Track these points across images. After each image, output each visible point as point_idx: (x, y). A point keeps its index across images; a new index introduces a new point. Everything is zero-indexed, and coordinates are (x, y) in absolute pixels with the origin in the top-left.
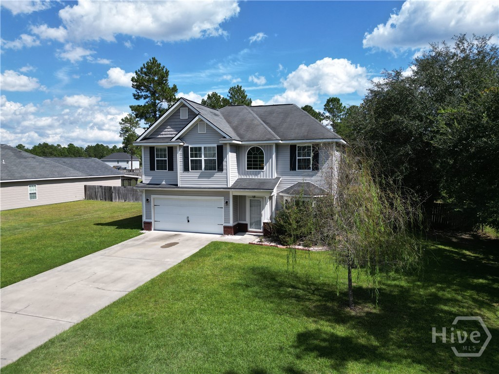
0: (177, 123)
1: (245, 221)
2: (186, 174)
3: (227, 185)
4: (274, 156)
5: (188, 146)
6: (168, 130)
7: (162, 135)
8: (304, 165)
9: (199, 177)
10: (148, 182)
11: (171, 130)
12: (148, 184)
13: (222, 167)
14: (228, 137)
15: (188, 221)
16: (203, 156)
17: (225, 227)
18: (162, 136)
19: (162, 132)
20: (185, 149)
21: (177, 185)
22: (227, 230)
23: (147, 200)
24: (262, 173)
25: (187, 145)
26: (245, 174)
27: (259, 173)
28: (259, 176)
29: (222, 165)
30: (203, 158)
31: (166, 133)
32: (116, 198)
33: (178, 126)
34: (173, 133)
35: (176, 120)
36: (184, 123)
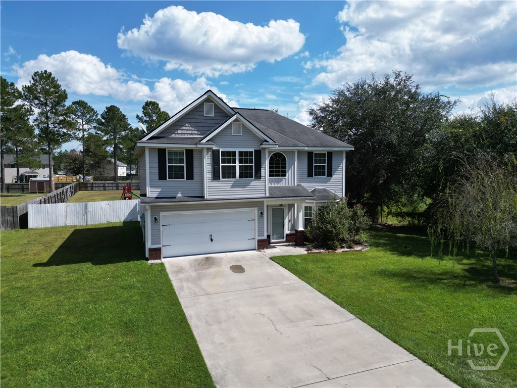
0: (199, 121)
2: (216, 183)
3: (265, 194)
4: (296, 163)
5: (219, 150)
6: (187, 128)
7: (178, 134)
8: (320, 172)
9: (232, 187)
10: (155, 196)
11: (191, 128)
12: (156, 198)
13: (260, 174)
14: (271, 142)
15: (212, 240)
16: (237, 162)
17: (259, 241)
18: (177, 136)
19: (177, 130)
20: (215, 154)
21: (203, 197)
22: (261, 245)
23: (155, 219)
24: (284, 180)
25: (217, 148)
27: (281, 180)
28: (281, 183)
29: (261, 172)
30: (237, 165)
31: (184, 132)
33: (200, 125)
34: (193, 132)
35: (198, 117)
36: (208, 121)
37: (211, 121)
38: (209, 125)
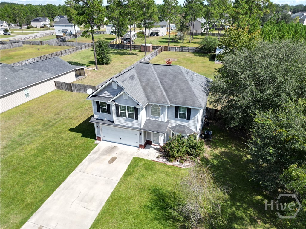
0: (111, 90)
1: (150, 139)
2: (118, 118)
3: (140, 127)
4: (166, 111)
5: (118, 105)
6: (106, 93)
8: (182, 116)
9: (125, 121)
10: (97, 118)
11: (108, 93)
13: (138, 118)
14: (140, 105)
15: (120, 139)
18: (102, 96)
19: (103, 93)
20: (117, 106)
21: (113, 122)
22: (141, 146)
23: (97, 127)
26: (150, 117)
27: (158, 118)
28: (158, 119)
30: (127, 112)
32: (74, 90)
33: (112, 92)
34: (109, 95)
35: (110, 88)
36: (115, 91)
37: (116, 91)
38: (115, 92)
